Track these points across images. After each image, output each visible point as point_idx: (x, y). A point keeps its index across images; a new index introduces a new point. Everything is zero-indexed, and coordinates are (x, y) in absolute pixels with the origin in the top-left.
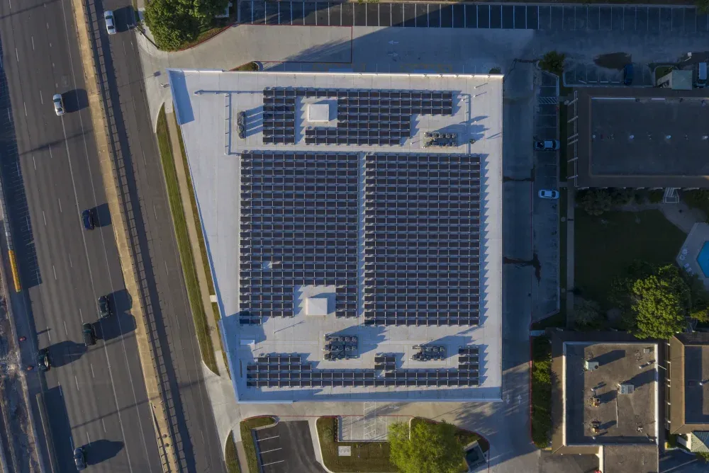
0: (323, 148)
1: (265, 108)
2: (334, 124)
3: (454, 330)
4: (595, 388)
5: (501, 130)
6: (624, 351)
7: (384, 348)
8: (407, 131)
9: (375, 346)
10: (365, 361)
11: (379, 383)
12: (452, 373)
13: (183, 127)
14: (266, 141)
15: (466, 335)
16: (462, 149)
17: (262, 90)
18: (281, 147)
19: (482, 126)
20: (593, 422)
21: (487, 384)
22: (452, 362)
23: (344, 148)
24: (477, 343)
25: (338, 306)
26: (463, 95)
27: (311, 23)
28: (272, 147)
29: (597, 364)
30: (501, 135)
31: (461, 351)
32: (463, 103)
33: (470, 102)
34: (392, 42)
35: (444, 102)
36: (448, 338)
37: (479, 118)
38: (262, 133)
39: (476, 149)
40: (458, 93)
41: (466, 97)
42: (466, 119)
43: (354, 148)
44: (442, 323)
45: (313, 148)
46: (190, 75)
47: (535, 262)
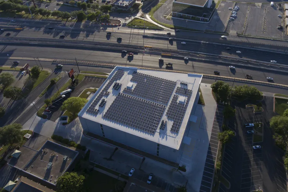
0: (172, 98)
1: (187, 89)
2: (178, 102)
3: (105, 110)
4: (57, 157)
5: (160, 143)
6: (61, 173)
7: (111, 95)
8: (169, 117)
9: (112, 93)
10: (110, 90)
11: (103, 91)
12: (94, 107)
13: (187, 74)
14: (178, 87)
15: (102, 113)
16: (158, 130)
17: (192, 90)
18: (175, 90)
19: (164, 138)
20: (47, 152)
21: (85, 113)
22: (97, 107)
23: (170, 102)
24: (98, 115)
25: (127, 89)
26: (176, 136)
27: (214, 121)
28: (176, 88)
29: (65, 159)
30: (159, 143)
31: (98, 110)
32: (173, 135)
33: (173, 137)
34: (204, 141)
35: (175, 130)
36: (104, 109)
37: (166, 138)
38: (180, 87)
39: (157, 134)
40: (177, 135)
41: (175, 137)
42: (167, 134)
43: (169, 104)
44: (109, 108)
45: (173, 96)
46: (200, 79)
47: (110, 159)
